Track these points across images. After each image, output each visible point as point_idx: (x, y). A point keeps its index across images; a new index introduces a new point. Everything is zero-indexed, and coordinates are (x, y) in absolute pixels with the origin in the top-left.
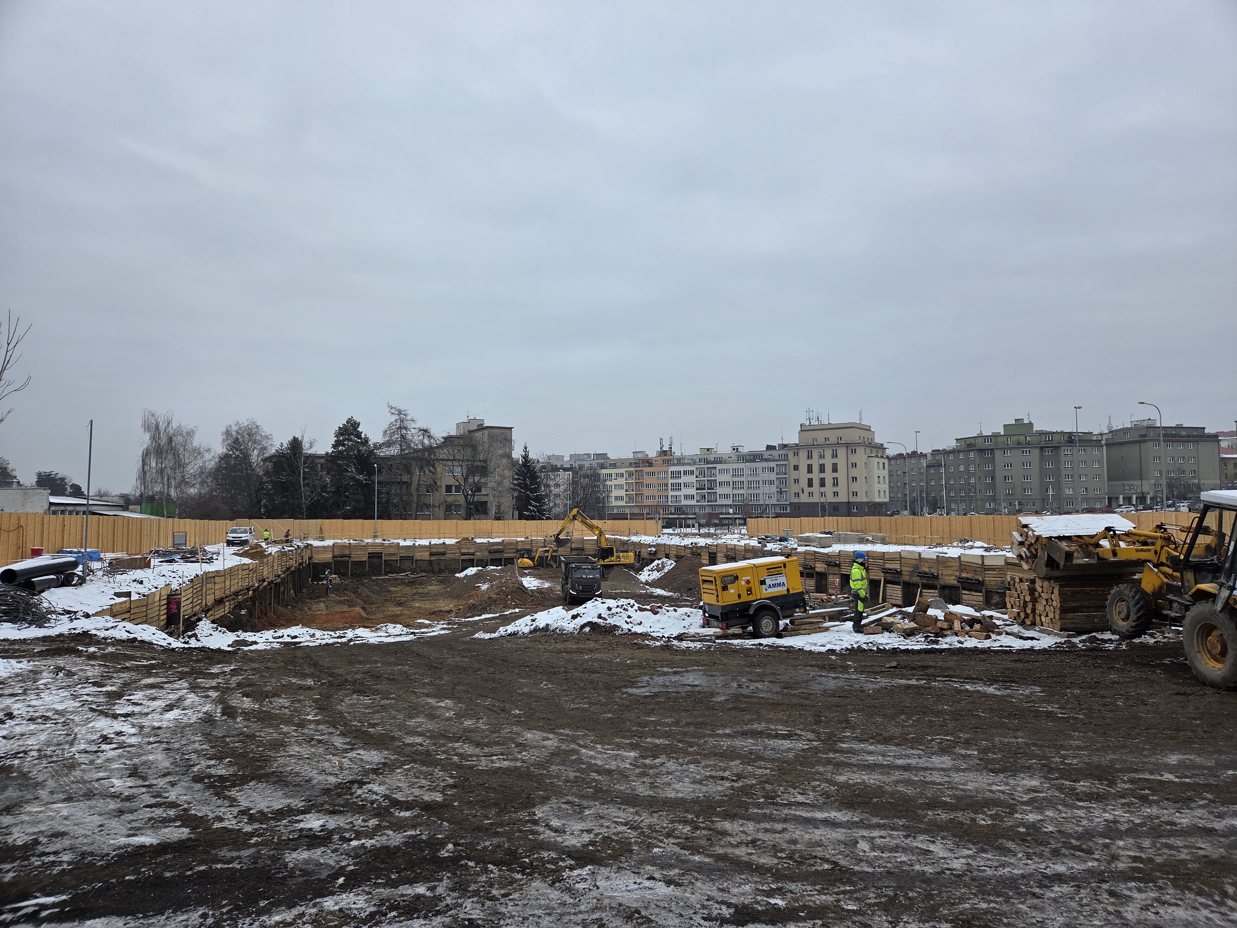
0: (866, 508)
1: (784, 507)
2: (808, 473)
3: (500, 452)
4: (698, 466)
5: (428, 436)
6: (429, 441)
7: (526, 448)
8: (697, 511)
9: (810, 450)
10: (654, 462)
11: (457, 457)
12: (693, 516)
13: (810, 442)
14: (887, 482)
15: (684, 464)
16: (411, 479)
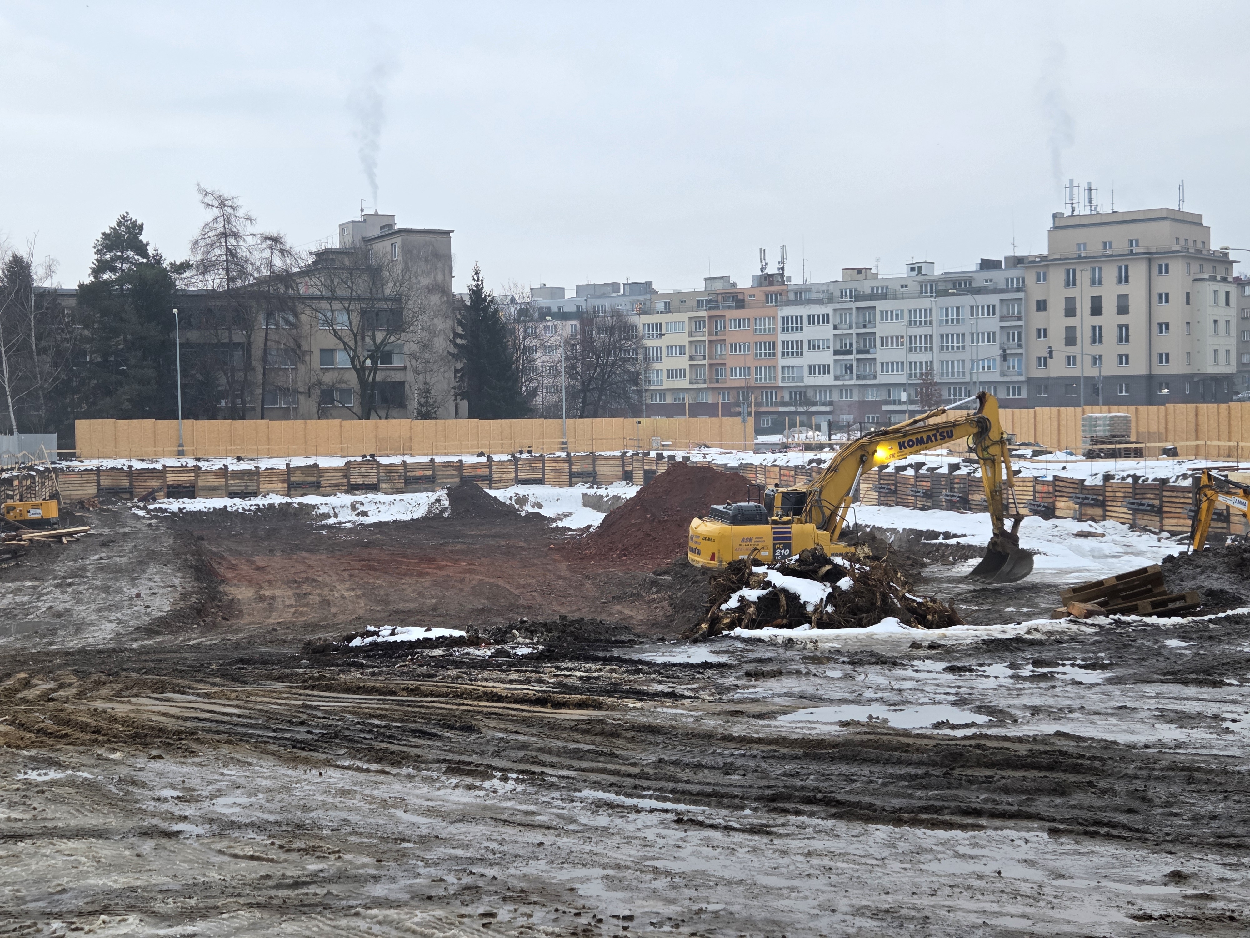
0: (1187, 387)
1: (1015, 386)
2: (1067, 315)
3: (425, 281)
4: (838, 306)
5: (282, 251)
6: (284, 261)
7: (477, 273)
8: (835, 397)
9: (1068, 267)
10: (747, 299)
11: (339, 292)
12: (827, 409)
13: (1072, 251)
14: (1233, 331)
15: (810, 302)
16: (249, 336)
